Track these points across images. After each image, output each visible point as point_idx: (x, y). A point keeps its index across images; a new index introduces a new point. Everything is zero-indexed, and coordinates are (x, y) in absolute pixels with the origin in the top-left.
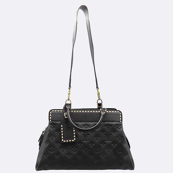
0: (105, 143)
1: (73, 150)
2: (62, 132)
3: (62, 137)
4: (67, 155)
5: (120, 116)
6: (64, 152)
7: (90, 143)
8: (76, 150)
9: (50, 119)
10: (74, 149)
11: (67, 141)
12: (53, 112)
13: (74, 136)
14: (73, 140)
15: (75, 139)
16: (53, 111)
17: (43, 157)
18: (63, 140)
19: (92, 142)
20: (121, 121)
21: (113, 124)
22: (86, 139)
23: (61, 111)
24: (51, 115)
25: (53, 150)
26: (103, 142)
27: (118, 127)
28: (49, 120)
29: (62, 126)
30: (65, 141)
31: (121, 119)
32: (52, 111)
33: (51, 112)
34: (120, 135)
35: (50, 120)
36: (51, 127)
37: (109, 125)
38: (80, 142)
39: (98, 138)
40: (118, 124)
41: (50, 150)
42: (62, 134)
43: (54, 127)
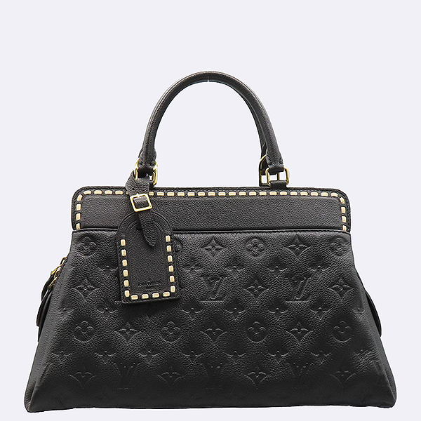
0: (284, 307)
1: (164, 334)
2: (125, 263)
3: (126, 283)
4: (143, 351)
5: (343, 210)
6: (130, 341)
7: (228, 306)
8: (177, 334)
9: (78, 222)
10: (171, 329)
11: (145, 296)
12: (87, 198)
13: (172, 279)
14: (166, 294)
15: (173, 289)
16: (89, 192)
17: (51, 360)
18: (127, 293)
19: (236, 304)
20: (345, 228)
21: (314, 238)
22: (215, 293)
23: (117, 192)
24: (78, 207)
25: (90, 334)
26: (278, 304)
27: (333, 249)
28: (74, 227)
29: (123, 242)
30: (135, 297)
31: (344, 219)
32: (86, 192)
33: (80, 197)
34: (341, 276)
35: (78, 226)
36: (81, 249)
37: (302, 240)
38: (193, 304)
39: (261, 290)
40: (333, 239)
41: (78, 334)
42: (126, 273)
43: (93, 249)
